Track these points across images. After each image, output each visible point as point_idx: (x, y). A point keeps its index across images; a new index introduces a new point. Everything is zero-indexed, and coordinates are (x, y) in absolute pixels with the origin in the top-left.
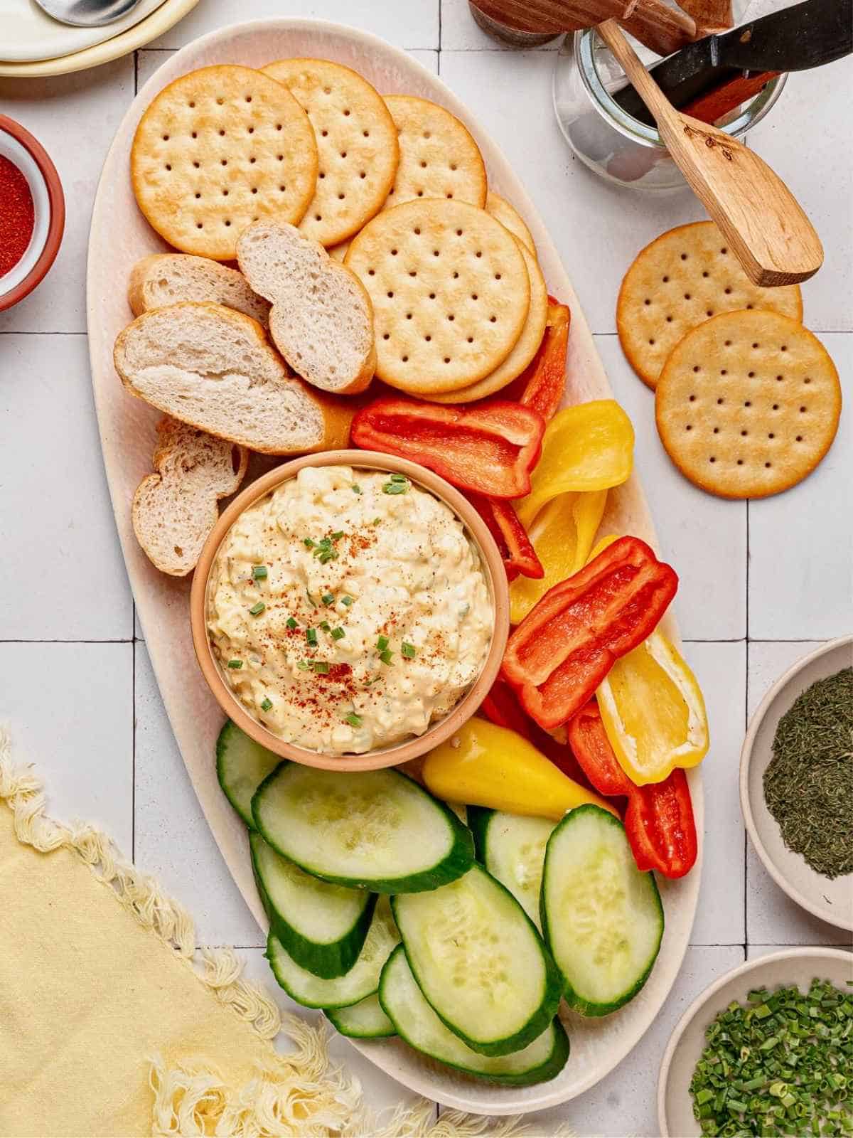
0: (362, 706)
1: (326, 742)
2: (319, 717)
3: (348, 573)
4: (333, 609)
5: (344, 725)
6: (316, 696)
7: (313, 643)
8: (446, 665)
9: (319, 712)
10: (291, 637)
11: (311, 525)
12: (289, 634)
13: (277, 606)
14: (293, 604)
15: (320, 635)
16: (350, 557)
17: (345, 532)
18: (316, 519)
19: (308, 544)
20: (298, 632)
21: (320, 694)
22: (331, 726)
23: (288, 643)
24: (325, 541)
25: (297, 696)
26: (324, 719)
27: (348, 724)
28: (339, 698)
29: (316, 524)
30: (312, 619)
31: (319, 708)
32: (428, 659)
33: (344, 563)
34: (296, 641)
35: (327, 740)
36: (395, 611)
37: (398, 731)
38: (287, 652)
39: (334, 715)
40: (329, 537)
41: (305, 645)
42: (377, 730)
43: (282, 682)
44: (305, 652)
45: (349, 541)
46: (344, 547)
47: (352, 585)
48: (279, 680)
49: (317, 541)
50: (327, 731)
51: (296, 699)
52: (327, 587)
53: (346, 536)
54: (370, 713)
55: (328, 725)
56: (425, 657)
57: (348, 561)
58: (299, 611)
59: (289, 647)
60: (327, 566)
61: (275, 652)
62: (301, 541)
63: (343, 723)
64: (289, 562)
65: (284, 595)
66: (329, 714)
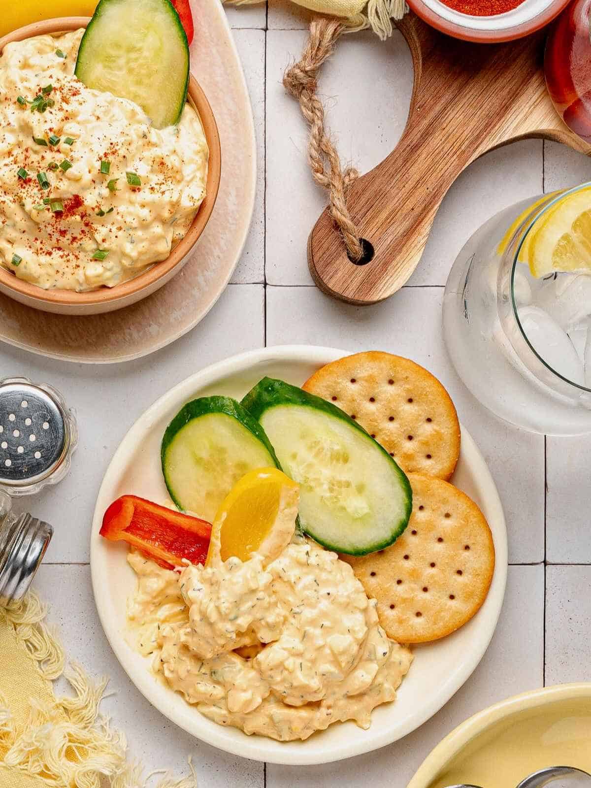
0: (104, 241)
1: (81, 281)
2: (68, 261)
3: (67, 118)
4: (58, 151)
5: (93, 262)
6: (58, 240)
7: (46, 184)
8: (175, 189)
9: (67, 256)
10: (24, 188)
11: (20, 85)
12: (22, 185)
13: (6, 165)
14: (21, 158)
15: (51, 177)
16: (64, 104)
17: (53, 86)
18: (23, 80)
19: (21, 103)
20: (30, 180)
21: (61, 238)
22: (82, 266)
23: (23, 193)
24: (38, 98)
25: (41, 246)
26: (74, 262)
27: (96, 260)
28: (81, 239)
29: (25, 84)
30: (40, 165)
31: (66, 253)
32: (157, 187)
33: (61, 109)
34: (30, 190)
35: (82, 278)
36: (114, 141)
37: (146, 259)
38: (24, 201)
39: (81, 255)
40: (41, 94)
41: (39, 190)
42: (126, 263)
43: (25, 236)
44: (40, 196)
45: (58, 92)
46: (56, 97)
47: (71, 128)
48: (22, 235)
49: (30, 99)
50: (80, 272)
51: (41, 249)
52: (51, 130)
53: (55, 89)
54: (114, 247)
55: (78, 266)
56: (153, 185)
57: (64, 107)
58: (29, 161)
59: (24, 195)
60: (46, 113)
61: (13, 206)
62: (15, 103)
63: (91, 261)
64: (9, 124)
65: (10, 153)
66: (76, 256)
